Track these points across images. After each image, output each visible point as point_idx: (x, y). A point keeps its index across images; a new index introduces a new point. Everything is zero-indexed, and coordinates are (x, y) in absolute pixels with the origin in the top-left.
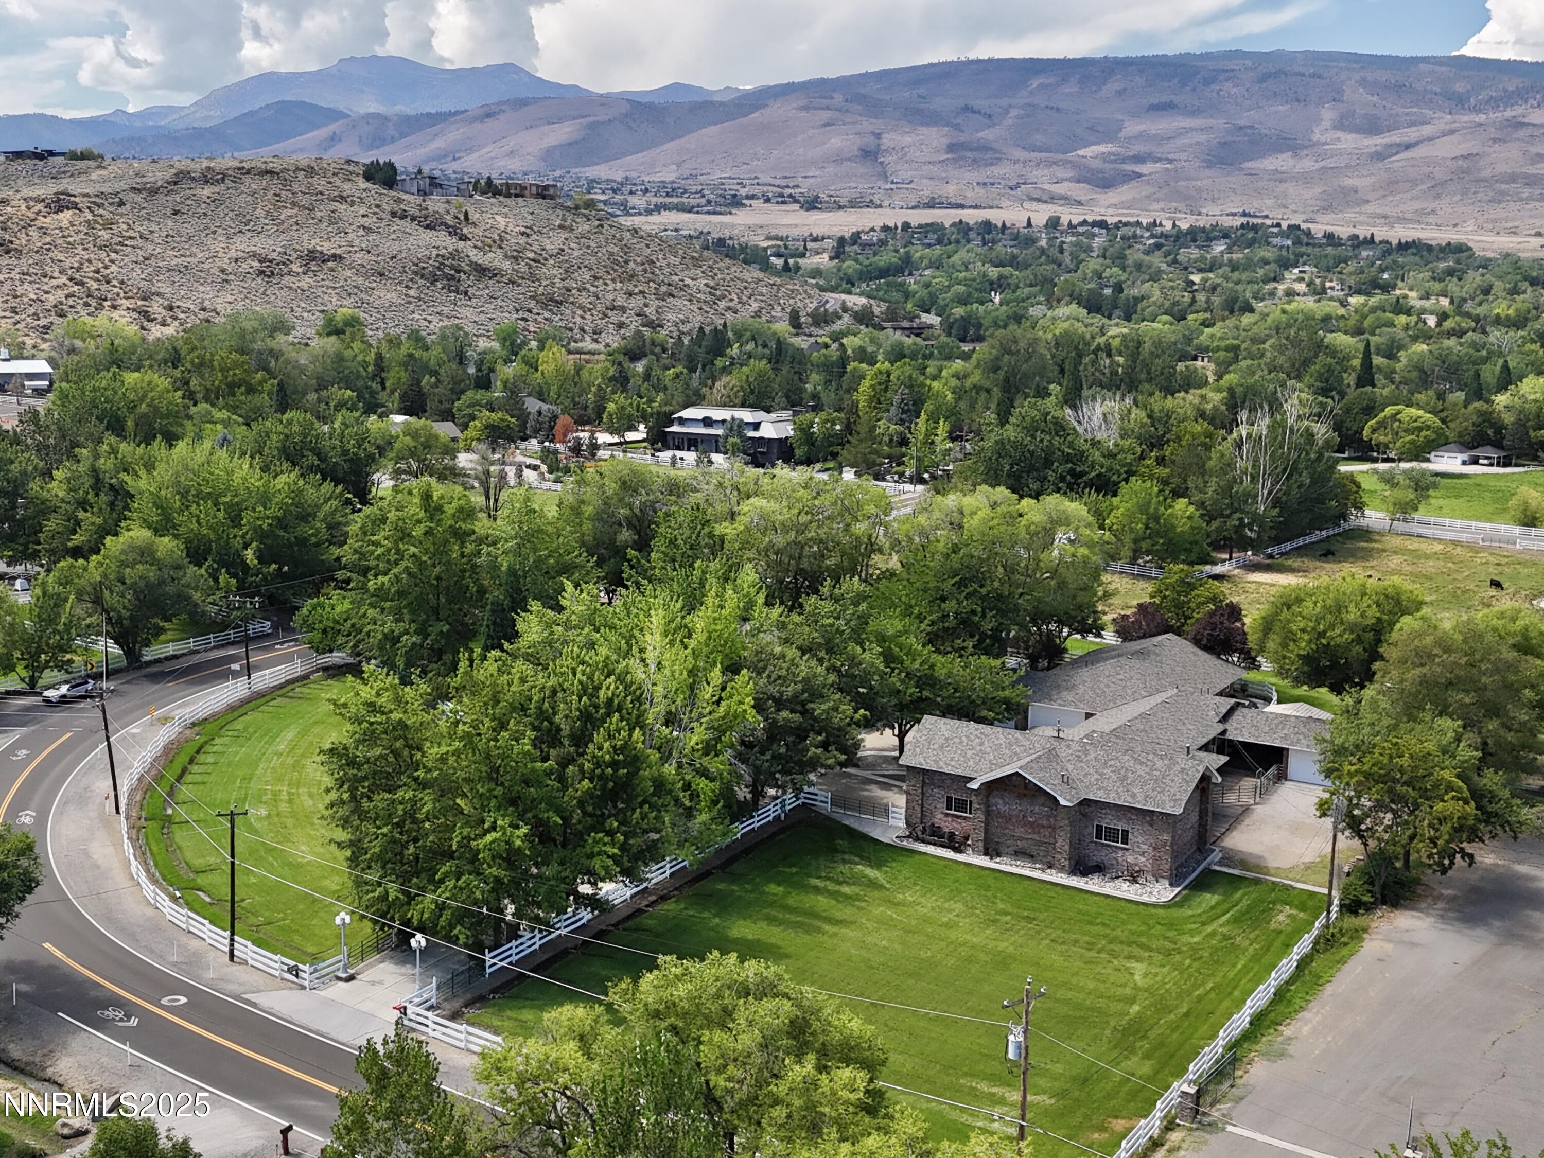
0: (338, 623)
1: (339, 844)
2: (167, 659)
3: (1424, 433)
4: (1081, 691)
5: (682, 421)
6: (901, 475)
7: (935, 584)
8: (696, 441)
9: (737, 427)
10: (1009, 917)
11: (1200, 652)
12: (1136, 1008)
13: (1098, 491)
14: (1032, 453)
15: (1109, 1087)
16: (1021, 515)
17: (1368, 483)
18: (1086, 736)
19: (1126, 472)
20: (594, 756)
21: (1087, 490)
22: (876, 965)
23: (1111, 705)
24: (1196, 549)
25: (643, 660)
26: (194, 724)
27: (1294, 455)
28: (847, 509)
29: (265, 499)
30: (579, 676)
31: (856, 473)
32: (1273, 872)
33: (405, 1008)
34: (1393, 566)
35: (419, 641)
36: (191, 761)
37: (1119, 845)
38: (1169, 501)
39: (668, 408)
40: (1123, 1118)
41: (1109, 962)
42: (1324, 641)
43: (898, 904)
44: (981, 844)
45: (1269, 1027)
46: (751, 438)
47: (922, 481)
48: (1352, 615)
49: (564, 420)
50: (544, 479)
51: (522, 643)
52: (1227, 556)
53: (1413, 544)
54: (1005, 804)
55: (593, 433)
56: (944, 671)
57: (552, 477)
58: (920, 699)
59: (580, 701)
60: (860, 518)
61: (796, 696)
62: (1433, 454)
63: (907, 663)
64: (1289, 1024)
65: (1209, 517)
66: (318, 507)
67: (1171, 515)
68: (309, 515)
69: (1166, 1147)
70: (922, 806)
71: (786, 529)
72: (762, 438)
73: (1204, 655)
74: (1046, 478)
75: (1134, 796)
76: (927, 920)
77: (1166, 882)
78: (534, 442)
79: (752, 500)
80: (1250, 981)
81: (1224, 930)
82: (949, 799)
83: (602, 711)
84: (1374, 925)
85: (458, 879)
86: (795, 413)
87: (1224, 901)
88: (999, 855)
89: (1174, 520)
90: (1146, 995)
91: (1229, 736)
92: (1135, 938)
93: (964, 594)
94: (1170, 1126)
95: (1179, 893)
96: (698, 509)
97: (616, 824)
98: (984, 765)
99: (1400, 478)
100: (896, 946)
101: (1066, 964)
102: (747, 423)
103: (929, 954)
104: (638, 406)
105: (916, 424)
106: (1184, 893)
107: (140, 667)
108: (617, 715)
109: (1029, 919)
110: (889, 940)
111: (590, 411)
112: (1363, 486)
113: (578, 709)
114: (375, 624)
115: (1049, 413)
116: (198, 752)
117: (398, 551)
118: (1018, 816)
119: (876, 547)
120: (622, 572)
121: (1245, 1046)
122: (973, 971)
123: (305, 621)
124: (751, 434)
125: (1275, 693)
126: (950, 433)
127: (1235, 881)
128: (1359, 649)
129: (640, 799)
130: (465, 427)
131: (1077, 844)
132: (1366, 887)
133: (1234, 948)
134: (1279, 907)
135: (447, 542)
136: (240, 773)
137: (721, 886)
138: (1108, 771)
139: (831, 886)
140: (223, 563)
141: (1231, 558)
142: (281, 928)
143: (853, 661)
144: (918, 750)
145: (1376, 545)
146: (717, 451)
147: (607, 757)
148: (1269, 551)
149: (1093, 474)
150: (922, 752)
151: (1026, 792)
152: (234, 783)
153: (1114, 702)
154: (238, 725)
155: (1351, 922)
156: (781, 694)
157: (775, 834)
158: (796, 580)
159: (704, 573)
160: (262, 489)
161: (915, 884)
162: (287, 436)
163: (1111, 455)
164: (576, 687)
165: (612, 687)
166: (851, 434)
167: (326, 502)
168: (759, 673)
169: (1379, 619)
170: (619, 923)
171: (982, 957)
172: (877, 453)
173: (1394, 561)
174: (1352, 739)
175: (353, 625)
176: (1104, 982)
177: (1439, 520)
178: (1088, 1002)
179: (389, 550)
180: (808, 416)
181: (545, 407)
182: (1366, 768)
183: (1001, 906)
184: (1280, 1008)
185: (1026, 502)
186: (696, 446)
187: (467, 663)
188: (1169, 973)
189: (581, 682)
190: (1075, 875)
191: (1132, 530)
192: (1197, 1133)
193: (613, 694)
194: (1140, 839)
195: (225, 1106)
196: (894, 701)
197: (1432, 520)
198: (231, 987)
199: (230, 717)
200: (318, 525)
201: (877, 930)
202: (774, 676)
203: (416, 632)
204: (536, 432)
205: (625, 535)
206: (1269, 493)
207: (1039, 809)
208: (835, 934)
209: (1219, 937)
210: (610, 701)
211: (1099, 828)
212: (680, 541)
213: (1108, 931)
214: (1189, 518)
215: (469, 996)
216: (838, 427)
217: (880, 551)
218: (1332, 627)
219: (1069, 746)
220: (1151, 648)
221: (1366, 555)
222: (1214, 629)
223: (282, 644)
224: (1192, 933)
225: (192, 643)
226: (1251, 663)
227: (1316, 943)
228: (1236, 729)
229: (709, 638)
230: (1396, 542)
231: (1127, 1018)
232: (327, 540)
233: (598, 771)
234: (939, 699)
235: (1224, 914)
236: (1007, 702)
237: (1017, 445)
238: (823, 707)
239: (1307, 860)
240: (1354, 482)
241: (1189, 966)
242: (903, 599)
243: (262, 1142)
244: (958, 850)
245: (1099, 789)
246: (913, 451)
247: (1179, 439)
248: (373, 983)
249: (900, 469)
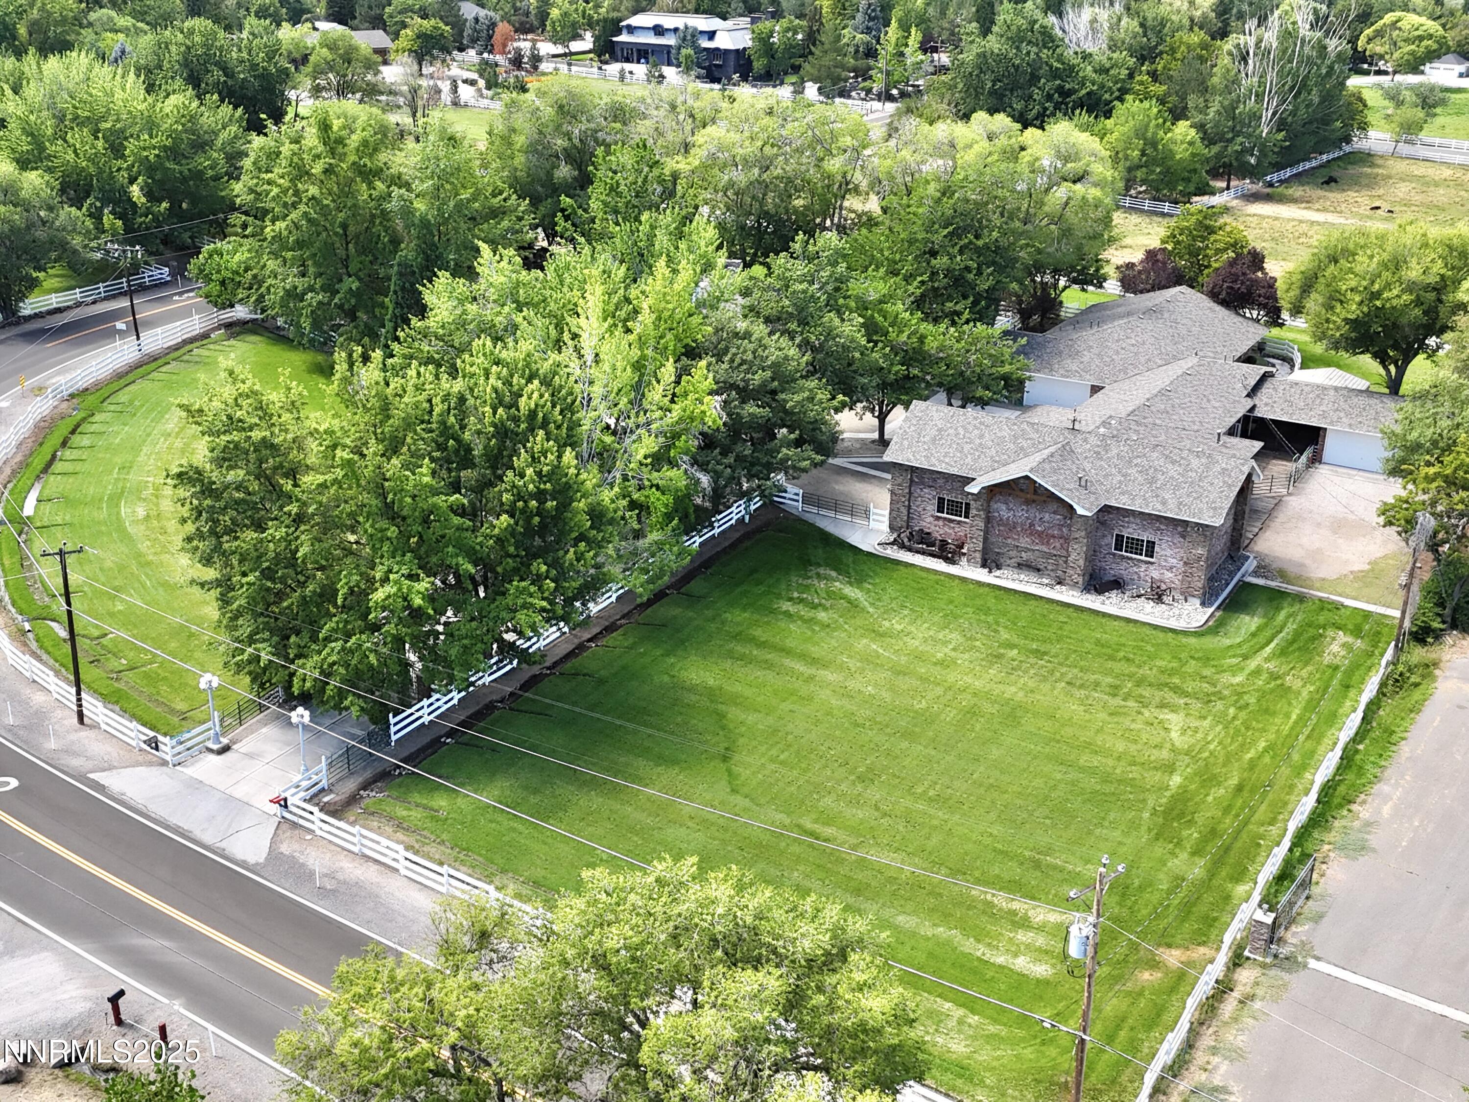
0: (237, 273)
1: (202, 585)
2: (51, 312)
3: (1425, 43)
4: (1085, 359)
5: (631, 29)
6: (869, 91)
7: (924, 235)
8: (646, 52)
9: (690, 37)
10: (1015, 651)
11: (1218, 308)
12: (1176, 780)
13: (1089, 112)
14: (1017, 68)
15: (1155, 898)
16: (1023, 149)
17: (1372, 98)
18: (1104, 424)
19: (1119, 90)
20: (514, 486)
21: (1078, 112)
22: (862, 721)
23: (1122, 375)
24: (1195, 178)
25: (577, 350)
26: (72, 396)
27: (1303, 72)
28: (819, 141)
29: (151, 126)
30: (492, 381)
31: (819, 89)
32: (1318, 585)
33: (285, 800)
34: (1401, 195)
35: (326, 300)
36: (64, 444)
37: (1143, 558)
38: (1168, 124)
39: (615, 15)
40: (1178, 947)
41: (1139, 713)
42: (1378, 303)
43: (882, 635)
44: (978, 556)
45: (1340, 806)
46: (705, 49)
47: (890, 98)
48: (1413, 272)
49: (503, 28)
50: (482, 96)
51: (432, 322)
52: (1224, 185)
53: (1419, 170)
54: (1009, 510)
55: (534, 42)
56: (935, 344)
57: (490, 93)
58: (907, 377)
59: (495, 413)
60: (834, 152)
61: (764, 384)
62: (1428, 65)
63: (893, 335)
64: (1364, 802)
65: (1208, 139)
66: (216, 133)
67: (1170, 139)
68: (206, 143)
69: (1236, 994)
70: (909, 507)
71: (747, 164)
72: (717, 49)
73: (1221, 312)
74: (1031, 97)
75: (1164, 503)
76: (919, 657)
77: (1197, 602)
78: (472, 52)
79: (709, 129)
80: (1308, 737)
81: (1270, 665)
82: (941, 501)
83: (523, 426)
84: (1446, 657)
85: (346, 642)
86: (754, 21)
87: (1266, 625)
88: (999, 567)
89: (1172, 146)
90: (1187, 759)
91: (1258, 413)
92: (1165, 678)
93: (957, 247)
94: (1237, 961)
95: (1212, 615)
96: (645, 146)
97: (544, 568)
98: (985, 462)
99: (1407, 95)
100: (884, 694)
101: (1088, 717)
102: (701, 32)
103: (924, 704)
104: (584, 12)
105: (886, 33)
106: (1218, 614)
107: (18, 323)
108: (541, 433)
109: (1039, 654)
110: (876, 685)
111: (532, 17)
112: (1370, 103)
113: (494, 425)
114: (276, 277)
115: (1036, 21)
116: (73, 432)
117: (297, 193)
118: (1022, 525)
119: (851, 186)
120: (556, 224)
121: (1316, 834)
122: (978, 727)
123: (201, 271)
124: (705, 44)
125: (1296, 352)
126: (922, 43)
127: (1276, 597)
128: (1418, 312)
129: (574, 535)
130: (396, 36)
131: (1093, 555)
132: (1438, 610)
133: (1284, 690)
134: (1330, 633)
135: (353, 180)
136: (118, 460)
137: (676, 611)
138: (1133, 471)
139: (804, 612)
140: (106, 200)
141: (1228, 188)
142: (146, 675)
143: (830, 334)
144: (906, 443)
145: (1380, 171)
146: (669, 64)
147: (531, 486)
148: (1268, 178)
149: (1084, 92)
150: (910, 446)
151: (1035, 497)
152: (111, 472)
153: (1125, 372)
154: (123, 397)
155: (1418, 654)
156: (747, 382)
157: (739, 540)
158: (760, 224)
159: (653, 227)
160: (146, 113)
161: (903, 607)
162: (188, 48)
163: (1102, 70)
164: (489, 395)
165: (536, 395)
166: (814, 45)
167: (224, 128)
168: (720, 360)
169: (1442, 276)
170: (555, 664)
171: (988, 708)
172: (843, 67)
173: (1402, 190)
174: (1429, 432)
175: (255, 277)
176: (1135, 742)
177: (1444, 141)
178: (1118, 771)
179: (285, 192)
180: (768, 24)
181: (482, 13)
182: (1448, 471)
183: (1005, 635)
184: (1350, 776)
185: (1031, 131)
186: (646, 58)
187: (345, 366)
188: (1212, 728)
189: (496, 390)
190: (1089, 592)
191: (1126, 158)
192: (1273, 972)
193: (537, 405)
194: (1169, 552)
195: (45, 949)
196: (876, 380)
197: (1437, 141)
198: (76, 763)
199: (115, 386)
200: (215, 155)
201: (862, 671)
202: (738, 360)
203: (323, 289)
204: (474, 41)
205: (564, 171)
206: (1274, 114)
207: (1049, 517)
208: (812, 678)
209: (1265, 676)
210: (533, 414)
211: (1119, 538)
212: (622, 187)
213: (1133, 669)
214: (1191, 143)
215: (368, 774)
216: (800, 37)
217: (856, 190)
218: (1388, 286)
219: (1085, 440)
220: (1165, 304)
221: (1371, 183)
222: (1235, 281)
223: (180, 294)
224: (1234, 670)
225: (77, 294)
226: (1274, 319)
227: (1383, 684)
228: (1266, 405)
229: (659, 318)
230: (1400, 167)
231: (1168, 794)
232: (226, 173)
233: (520, 504)
234: (928, 378)
235: (1268, 644)
236: (1006, 378)
237: (1001, 58)
238: (797, 398)
239: (1356, 568)
240: (1361, 100)
241: (1234, 718)
242: (886, 253)
243: (89, 1005)
244: (951, 561)
245: (1123, 493)
246: (881, 64)
247: (1173, 50)
248: (250, 756)
249: (867, 84)
